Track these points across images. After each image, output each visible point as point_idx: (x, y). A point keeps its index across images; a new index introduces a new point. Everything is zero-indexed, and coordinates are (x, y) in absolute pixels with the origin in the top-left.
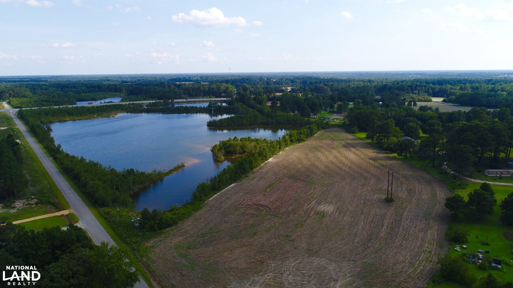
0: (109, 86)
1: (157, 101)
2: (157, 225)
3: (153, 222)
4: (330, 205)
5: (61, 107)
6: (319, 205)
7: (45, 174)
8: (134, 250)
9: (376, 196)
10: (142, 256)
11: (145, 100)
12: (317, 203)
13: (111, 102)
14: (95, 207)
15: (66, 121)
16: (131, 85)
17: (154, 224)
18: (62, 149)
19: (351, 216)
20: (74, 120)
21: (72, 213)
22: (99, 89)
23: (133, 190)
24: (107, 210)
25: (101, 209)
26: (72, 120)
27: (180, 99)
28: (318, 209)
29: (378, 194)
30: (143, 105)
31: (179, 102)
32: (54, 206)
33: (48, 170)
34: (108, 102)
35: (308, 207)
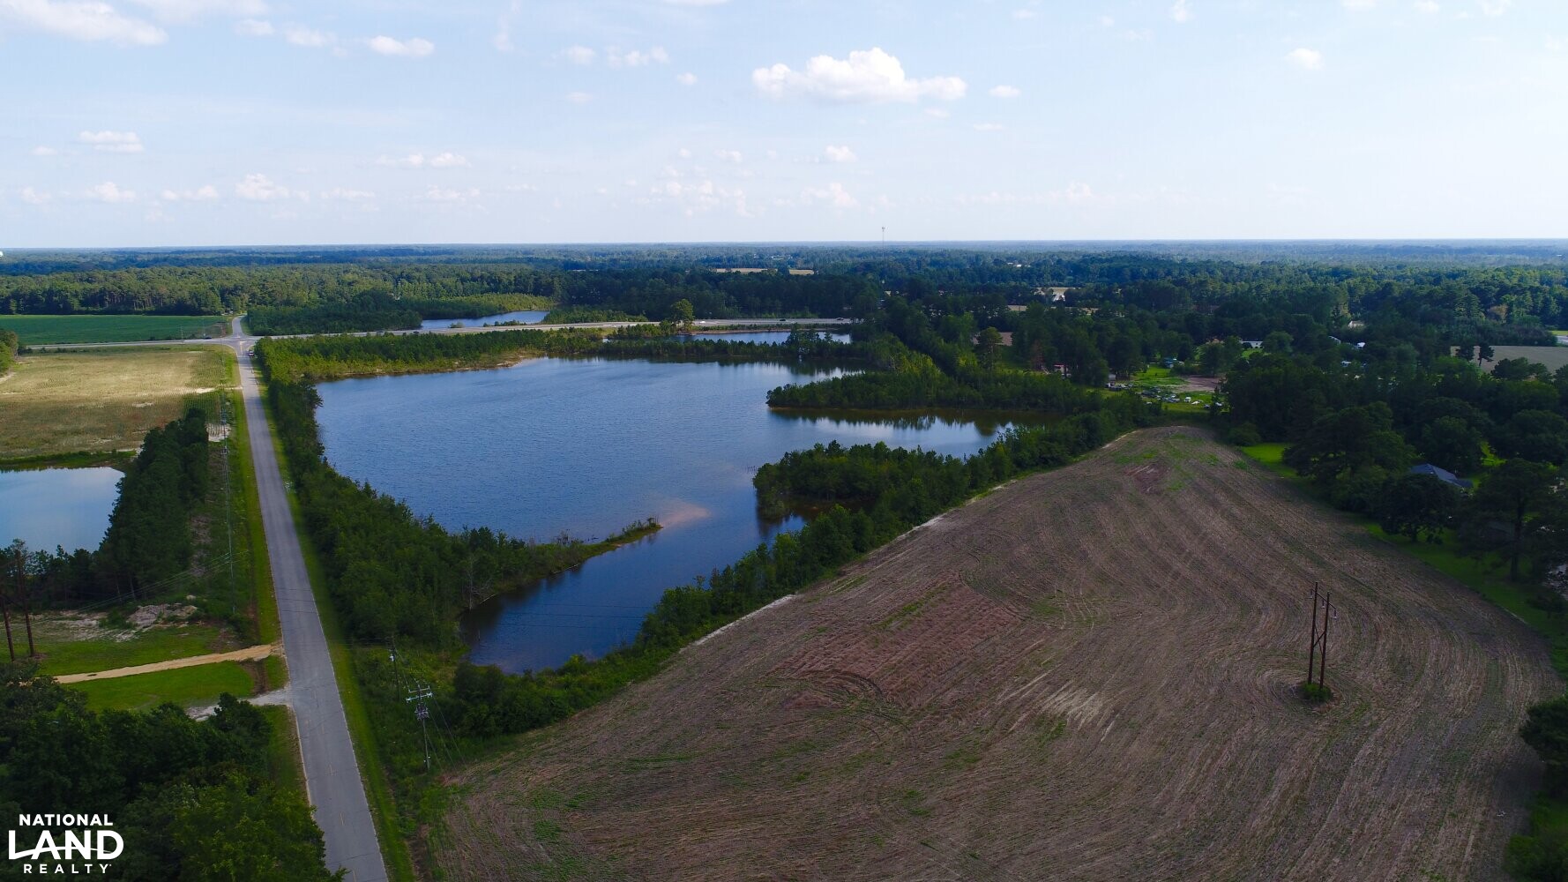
1: (642, 323)
3: (484, 707)
4: (1091, 693)
5: (374, 334)
6: (1052, 693)
7: (253, 531)
9: (1267, 674)
11: (609, 319)
12: (1048, 683)
14: (347, 643)
18: (326, 458)
19: (1157, 740)
23: (475, 596)
24: (374, 653)
25: (359, 650)
27: (713, 317)
28: (1044, 709)
29: (1279, 668)
30: (602, 335)
31: (704, 329)
35: (1014, 694)
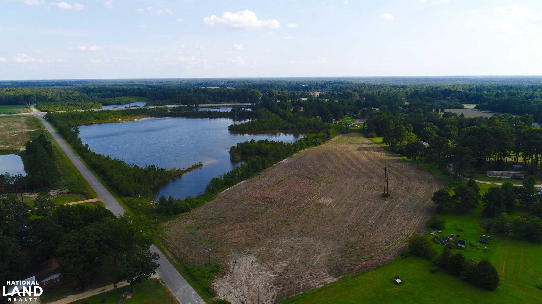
0: (134, 91)
1: (181, 106)
2: (173, 210)
3: (169, 207)
5: (87, 110)
6: (320, 199)
7: (74, 170)
8: (152, 228)
9: (374, 192)
10: (158, 233)
11: (169, 104)
12: (319, 197)
13: (136, 106)
14: (120, 197)
15: (92, 124)
16: (156, 90)
17: (170, 209)
18: (89, 149)
20: (100, 123)
21: (100, 201)
22: (124, 93)
23: (153, 184)
24: (129, 198)
25: (124, 198)
26: (98, 123)
27: (205, 103)
28: (318, 202)
29: (377, 191)
30: (168, 109)
31: (203, 107)
32: (84, 195)
33: (77, 167)
34: (133, 107)
